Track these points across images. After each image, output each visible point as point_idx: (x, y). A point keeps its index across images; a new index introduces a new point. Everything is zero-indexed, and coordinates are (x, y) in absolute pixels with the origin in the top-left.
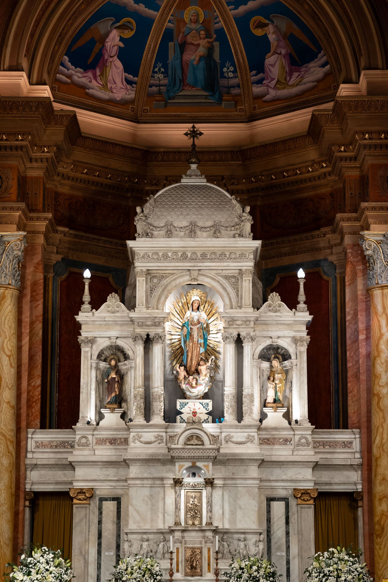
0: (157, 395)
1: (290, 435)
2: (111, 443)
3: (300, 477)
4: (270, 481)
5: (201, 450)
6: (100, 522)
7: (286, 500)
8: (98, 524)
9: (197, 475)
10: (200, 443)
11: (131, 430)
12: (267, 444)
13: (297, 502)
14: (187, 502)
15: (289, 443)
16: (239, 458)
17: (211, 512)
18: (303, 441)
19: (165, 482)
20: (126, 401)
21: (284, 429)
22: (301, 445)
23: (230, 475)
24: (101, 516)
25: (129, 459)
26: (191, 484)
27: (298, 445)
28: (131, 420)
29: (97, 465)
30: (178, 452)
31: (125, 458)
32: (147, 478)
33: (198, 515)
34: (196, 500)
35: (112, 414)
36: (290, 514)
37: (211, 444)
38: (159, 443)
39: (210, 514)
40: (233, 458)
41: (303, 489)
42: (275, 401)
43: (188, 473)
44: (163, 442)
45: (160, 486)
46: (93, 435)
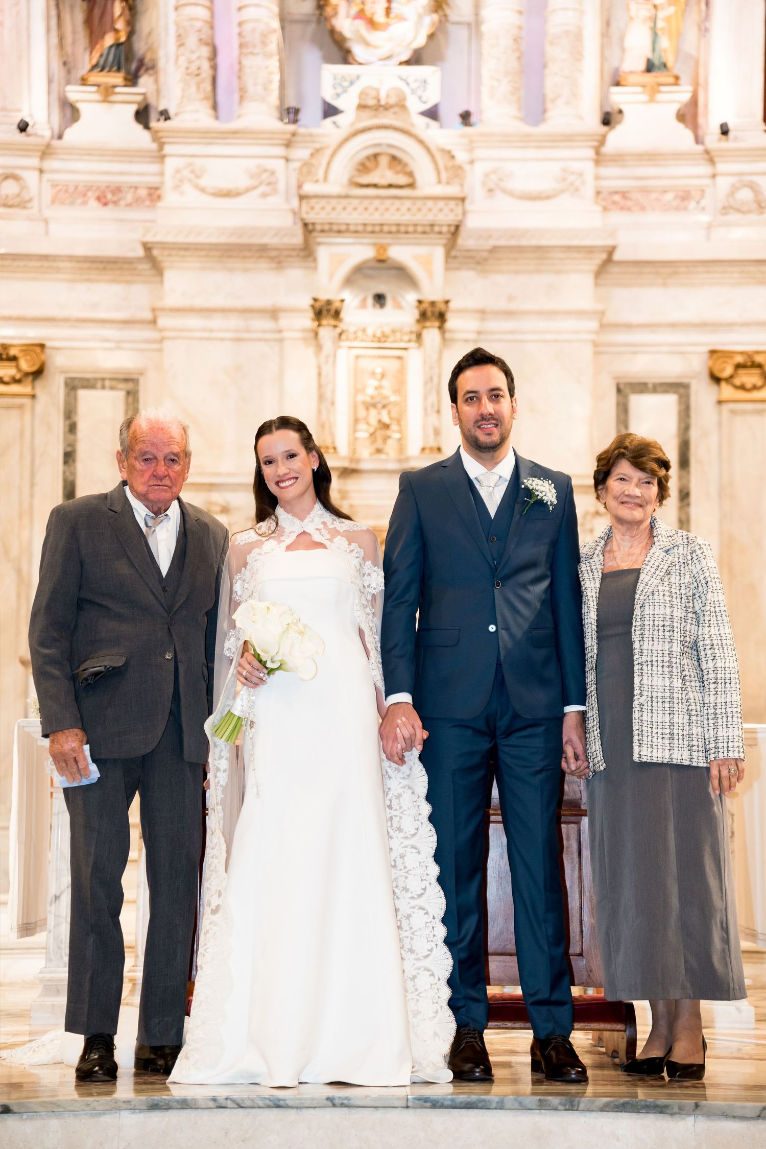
0: (254, 30)
1: (699, 177)
2: (103, 201)
3: (731, 315)
4: (628, 326)
5: (408, 204)
6: (69, 457)
7: (682, 390)
8: (66, 462)
9: (389, 302)
10: (402, 180)
11: (168, 149)
12: (622, 208)
13: (720, 393)
14: (358, 391)
15: (692, 205)
16: (534, 242)
17: (438, 412)
18: (745, 195)
19: (284, 321)
20: (152, 68)
21: (678, 156)
22: (739, 210)
23: (503, 305)
24: (71, 437)
25: (164, 246)
26: (370, 331)
27: (726, 210)
28: (165, 115)
29: (58, 270)
30: (328, 208)
31: (149, 238)
32: (223, 311)
33: (394, 431)
34: (386, 383)
35: (105, 105)
36: (694, 435)
37: (440, 182)
38: (264, 195)
39: (433, 419)
40: (513, 242)
41: (742, 353)
42: (650, 67)
43: (362, 296)
44: (275, 191)
45: (268, 336)
46: (41, 171)
